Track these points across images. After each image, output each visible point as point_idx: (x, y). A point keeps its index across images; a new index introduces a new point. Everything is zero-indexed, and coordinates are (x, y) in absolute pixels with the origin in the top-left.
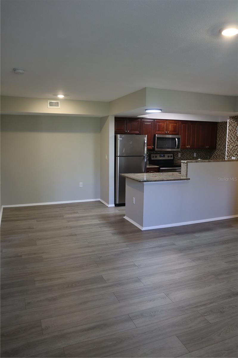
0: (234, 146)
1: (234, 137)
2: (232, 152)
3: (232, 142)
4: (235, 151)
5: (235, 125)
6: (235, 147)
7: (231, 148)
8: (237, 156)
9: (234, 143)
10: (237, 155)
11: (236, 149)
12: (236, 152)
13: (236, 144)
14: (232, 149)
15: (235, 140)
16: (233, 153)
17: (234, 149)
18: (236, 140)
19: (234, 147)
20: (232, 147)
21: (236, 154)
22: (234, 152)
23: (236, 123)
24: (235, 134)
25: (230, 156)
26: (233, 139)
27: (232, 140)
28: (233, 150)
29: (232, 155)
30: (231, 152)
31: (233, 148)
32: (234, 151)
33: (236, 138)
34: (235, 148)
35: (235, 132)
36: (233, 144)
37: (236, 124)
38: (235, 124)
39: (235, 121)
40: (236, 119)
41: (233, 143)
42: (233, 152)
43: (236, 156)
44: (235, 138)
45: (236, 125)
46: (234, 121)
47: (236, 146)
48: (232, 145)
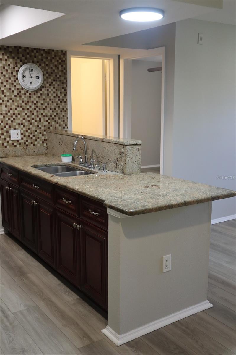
0: (14, 107)
1: (10, 89)
2: (9, 119)
3: (6, 99)
4: (17, 117)
5: (9, 65)
6: (16, 109)
7: (4, 112)
8: (22, 126)
9: (11, 101)
10: (22, 124)
11: (19, 114)
12: (19, 119)
13: (16, 104)
14: (7, 114)
15: (13, 96)
16: (12, 122)
17: (14, 114)
18: (15, 96)
19: (11, 109)
20: (7, 109)
21: (19, 124)
22: (14, 119)
23: (11, 60)
24: (12, 84)
25: (5, 129)
26: (8, 94)
27: (5, 96)
28: (12, 117)
29: (10, 127)
30: (7, 119)
31: (9, 112)
32: (14, 117)
33: (16, 92)
34: (16, 112)
35: (10, 78)
36: (8, 104)
37: (11, 62)
38: (9, 63)
39: (8, 57)
40: (11, 52)
41: (8, 101)
42: (12, 119)
43: (19, 127)
44: (13, 91)
45: (12, 66)
46: (6, 57)
47: (18, 106)
48: (6, 106)
